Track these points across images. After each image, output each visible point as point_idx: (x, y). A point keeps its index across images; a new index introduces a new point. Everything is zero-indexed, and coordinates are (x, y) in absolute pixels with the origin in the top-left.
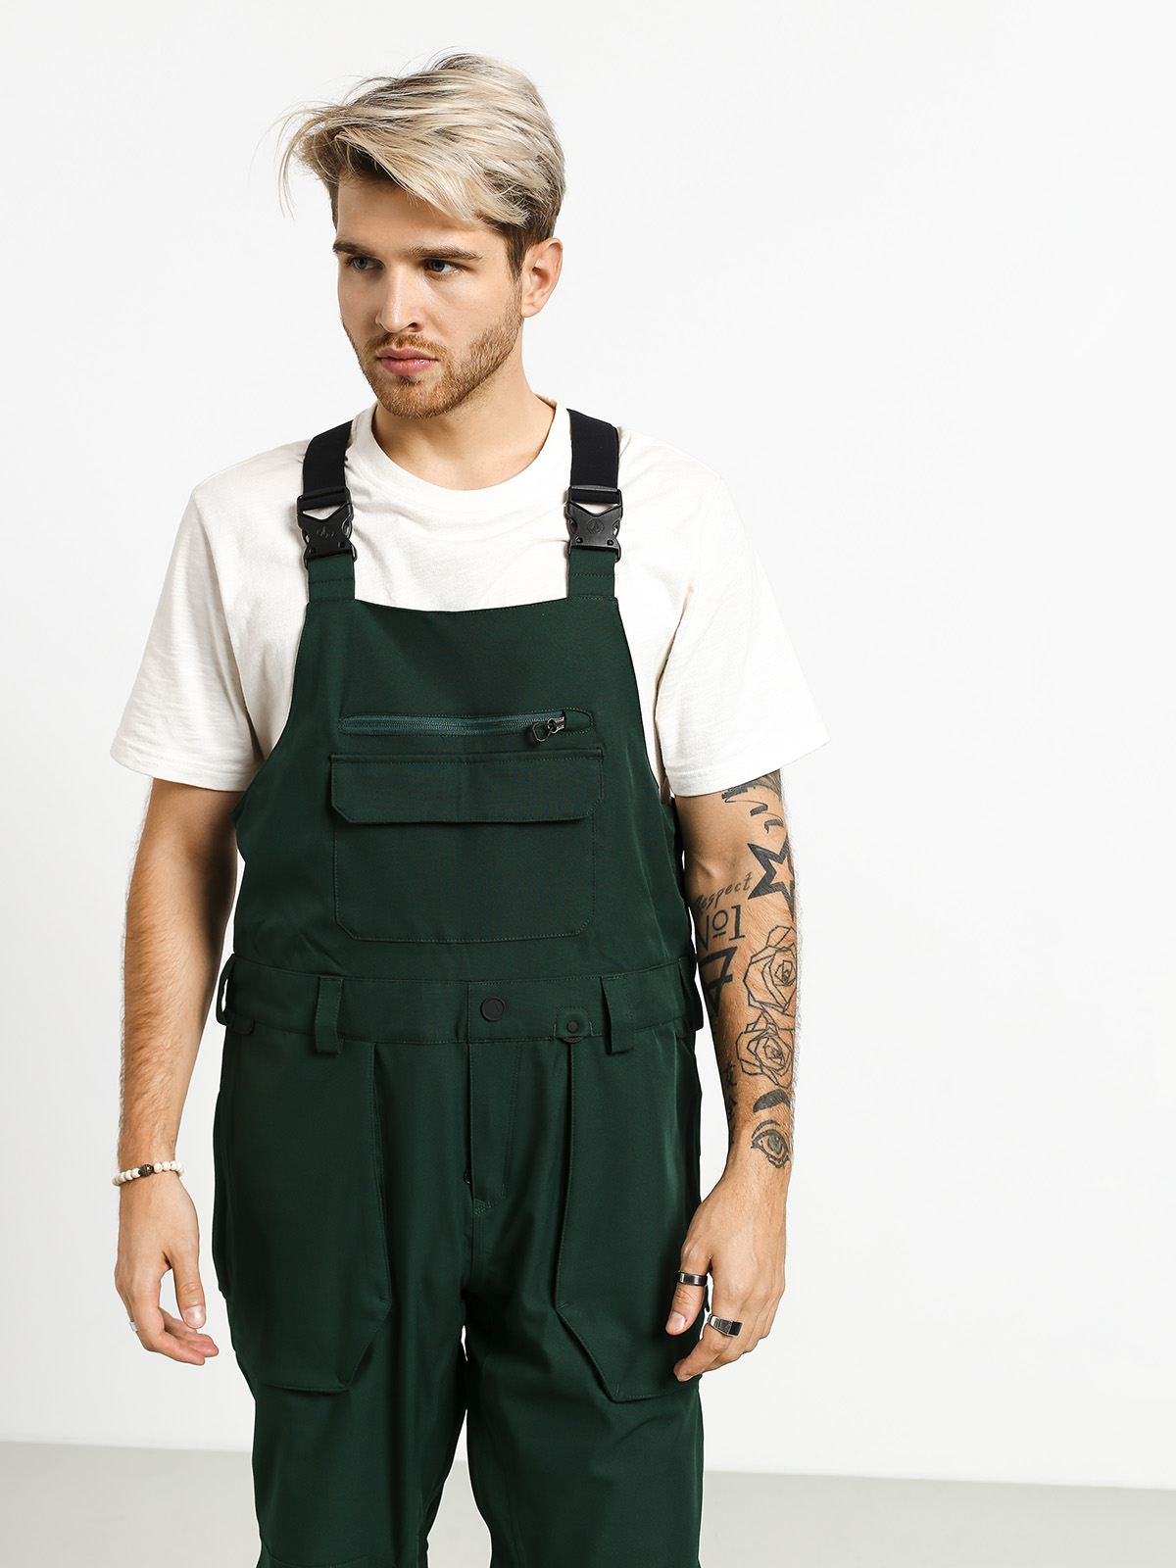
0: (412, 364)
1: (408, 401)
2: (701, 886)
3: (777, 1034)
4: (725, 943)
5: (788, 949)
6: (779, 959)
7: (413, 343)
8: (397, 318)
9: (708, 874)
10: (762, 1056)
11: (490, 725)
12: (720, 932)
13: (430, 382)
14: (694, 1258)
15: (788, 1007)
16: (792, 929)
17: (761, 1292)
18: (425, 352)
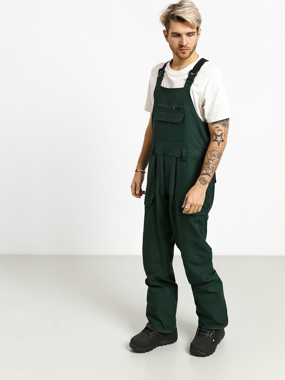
3: (210, 164)
6: (214, 152)
13: (187, 53)
18: (188, 48)
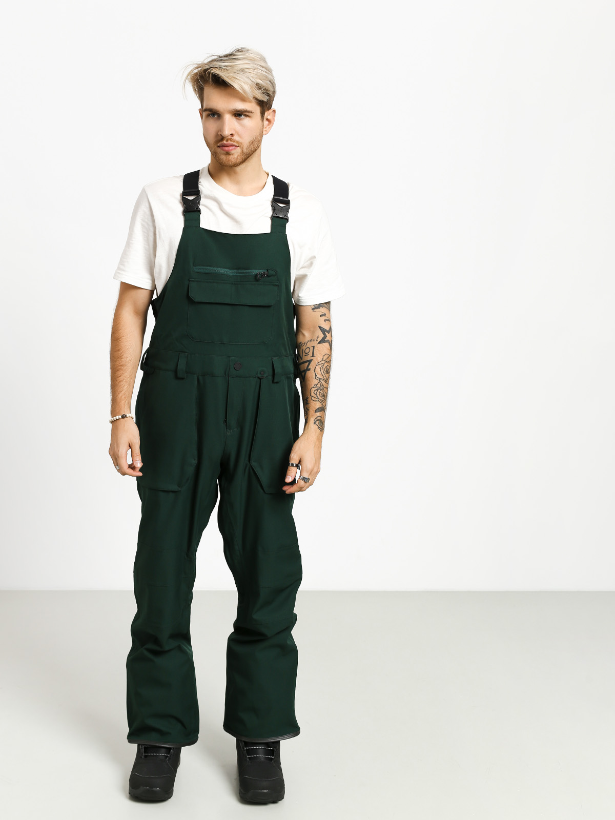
0: (230, 148)
1: (229, 160)
2: (301, 339)
3: (323, 389)
4: (308, 358)
5: (329, 362)
6: (326, 365)
7: (231, 141)
8: (227, 132)
9: (304, 335)
10: (318, 396)
11: (243, 273)
12: (307, 354)
13: (236, 154)
14: (294, 458)
15: (327, 381)
16: (330, 355)
17: (315, 470)
18: (235, 144)
